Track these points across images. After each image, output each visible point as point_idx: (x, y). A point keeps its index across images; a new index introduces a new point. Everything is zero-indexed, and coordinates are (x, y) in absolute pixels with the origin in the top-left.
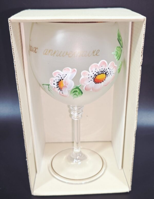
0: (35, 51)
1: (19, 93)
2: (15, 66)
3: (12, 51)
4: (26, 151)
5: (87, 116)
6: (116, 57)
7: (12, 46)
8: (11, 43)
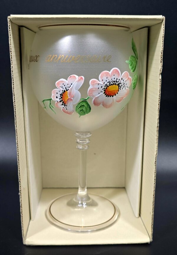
0: (36, 60)
1: (15, 106)
2: (12, 72)
3: (9, 54)
4: (20, 181)
5: (95, 154)
6: (130, 67)
7: (10, 48)
8: (9, 44)
